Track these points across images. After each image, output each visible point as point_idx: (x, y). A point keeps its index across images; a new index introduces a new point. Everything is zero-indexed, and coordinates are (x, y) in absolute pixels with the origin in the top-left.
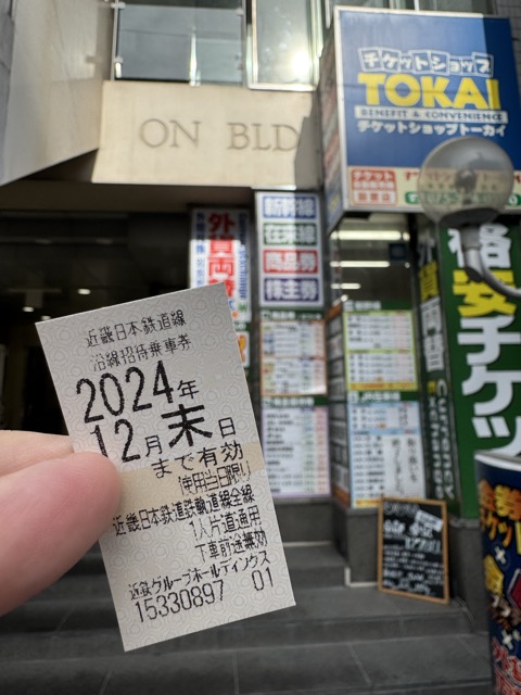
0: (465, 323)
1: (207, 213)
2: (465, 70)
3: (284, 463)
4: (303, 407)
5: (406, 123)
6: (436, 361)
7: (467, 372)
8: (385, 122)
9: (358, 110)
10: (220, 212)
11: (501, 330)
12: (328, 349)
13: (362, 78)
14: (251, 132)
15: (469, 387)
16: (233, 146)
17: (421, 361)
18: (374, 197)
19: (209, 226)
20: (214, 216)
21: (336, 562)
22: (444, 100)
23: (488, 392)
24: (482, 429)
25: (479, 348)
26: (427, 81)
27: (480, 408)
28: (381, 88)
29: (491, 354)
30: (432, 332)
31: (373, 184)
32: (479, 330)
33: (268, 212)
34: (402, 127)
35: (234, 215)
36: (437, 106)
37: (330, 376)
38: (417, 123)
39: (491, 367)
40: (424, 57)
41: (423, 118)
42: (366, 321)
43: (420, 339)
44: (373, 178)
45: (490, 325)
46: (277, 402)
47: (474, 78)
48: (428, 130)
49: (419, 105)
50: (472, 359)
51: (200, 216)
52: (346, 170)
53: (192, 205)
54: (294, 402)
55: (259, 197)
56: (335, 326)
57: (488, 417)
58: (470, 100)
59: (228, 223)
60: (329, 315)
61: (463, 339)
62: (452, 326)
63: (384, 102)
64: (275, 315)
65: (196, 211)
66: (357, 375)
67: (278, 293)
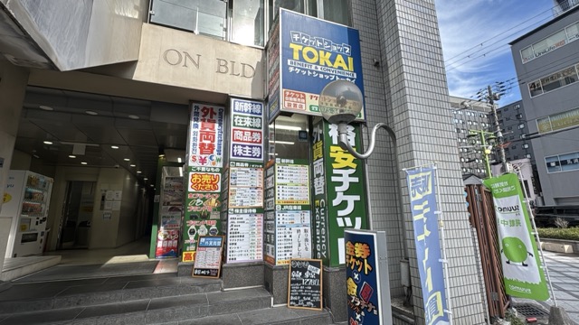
0: (335, 172)
1: (201, 106)
2: (339, 50)
3: (239, 243)
4: (251, 214)
5: (312, 71)
6: (319, 190)
7: (334, 195)
8: (302, 69)
9: (289, 61)
10: (208, 107)
11: (350, 176)
12: (265, 183)
13: (292, 46)
14: (229, 65)
15: (335, 202)
16: (219, 71)
17: (313, 190)
18: (295, 105)
19: (201, 114)
20: (205, 108)
21: (268, 294)
22: (329, 64)
23: (344, 205)
24: (340, 223)
25: (340, 184)
26: (322, 53)
27: (341, 213)
28: (300, 52)
29: (346, 187)
30: (318, 176)
31: (295, 99)
32: (341, 175)
33: (237, 109)
34: (309, 73)
35: (216, 109)
36: (326, 65)
37: (266, 198)
38: (317, 72)
39: (345, 193)
40: (321, 41)
41: (319, 70)
42: (286, 169)
43: (312, 179)
44: (295, 96)
45: (346, 173)
46: (237, 211)
47: (343, 56)
48: (321, 76)
49: (318, 63)
50: (337, 189)
52: (282, 91)
53: (192, 101)
54: (246, 211)
56: (270, 171)
57: (343, 217)
58: (341, 65)
59: (213, 113)
60: (267, 166)
61: (334, 179)
63: (301, 59)
65: (194, 105)
66: (281, 197)
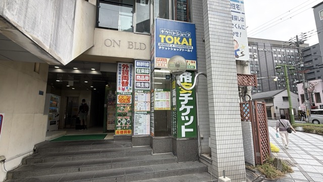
0: (181, 95)
1: (122, 64)
3: (139, 127)
4: (144, 114)
6: (174, 104)
7: (180, 106)
9: (159, 44)
11: (188, 97)
12: (151, 100)
13: (160, 36)
15: (181, 109)
16: (129, 48)
17: (172, 103)
19: (122, 67)
20: (124, 65)
21: (150, 149)
22: (179, 43)
23: (185, 110)
24: (183, 118)
25: (184, 101)
26: (175, 38)
27: (183, 114)
29: (186, 102)
30: (174, 97)
32: (184, 97)
36: (177, 44)
37: (151, 107)
38: (173, 48)
39: (186, 105)
41: (174, 46)
42: (159, 93)
43: (172, 98)
45: (186, 95)
46: (138, 113)
48: (175, 49)
49: (173, 43)
50: (182, 103)
51: (120, 65)
52: (155, 58)
54: (142, 113)
55: (136, 61)
56: (153, 94)
57: (184, 116)
58: (185, 43)
59: (127, 67)
60: (151, 92)
61: (180, 98)
62: (178, 95)
63: (165, 42)
64: (138, 91)
65: (119, 63)
66: (157, 106)
67: (139, 86)
